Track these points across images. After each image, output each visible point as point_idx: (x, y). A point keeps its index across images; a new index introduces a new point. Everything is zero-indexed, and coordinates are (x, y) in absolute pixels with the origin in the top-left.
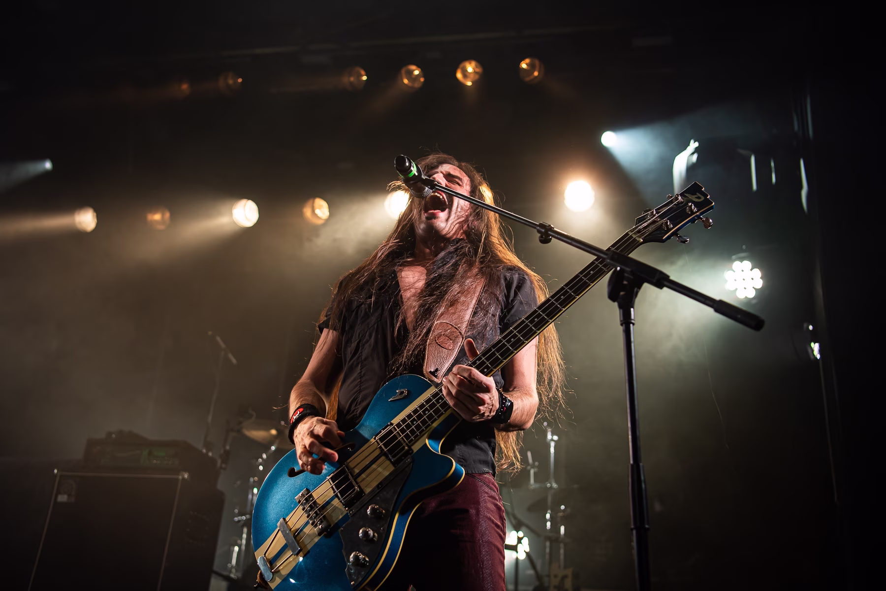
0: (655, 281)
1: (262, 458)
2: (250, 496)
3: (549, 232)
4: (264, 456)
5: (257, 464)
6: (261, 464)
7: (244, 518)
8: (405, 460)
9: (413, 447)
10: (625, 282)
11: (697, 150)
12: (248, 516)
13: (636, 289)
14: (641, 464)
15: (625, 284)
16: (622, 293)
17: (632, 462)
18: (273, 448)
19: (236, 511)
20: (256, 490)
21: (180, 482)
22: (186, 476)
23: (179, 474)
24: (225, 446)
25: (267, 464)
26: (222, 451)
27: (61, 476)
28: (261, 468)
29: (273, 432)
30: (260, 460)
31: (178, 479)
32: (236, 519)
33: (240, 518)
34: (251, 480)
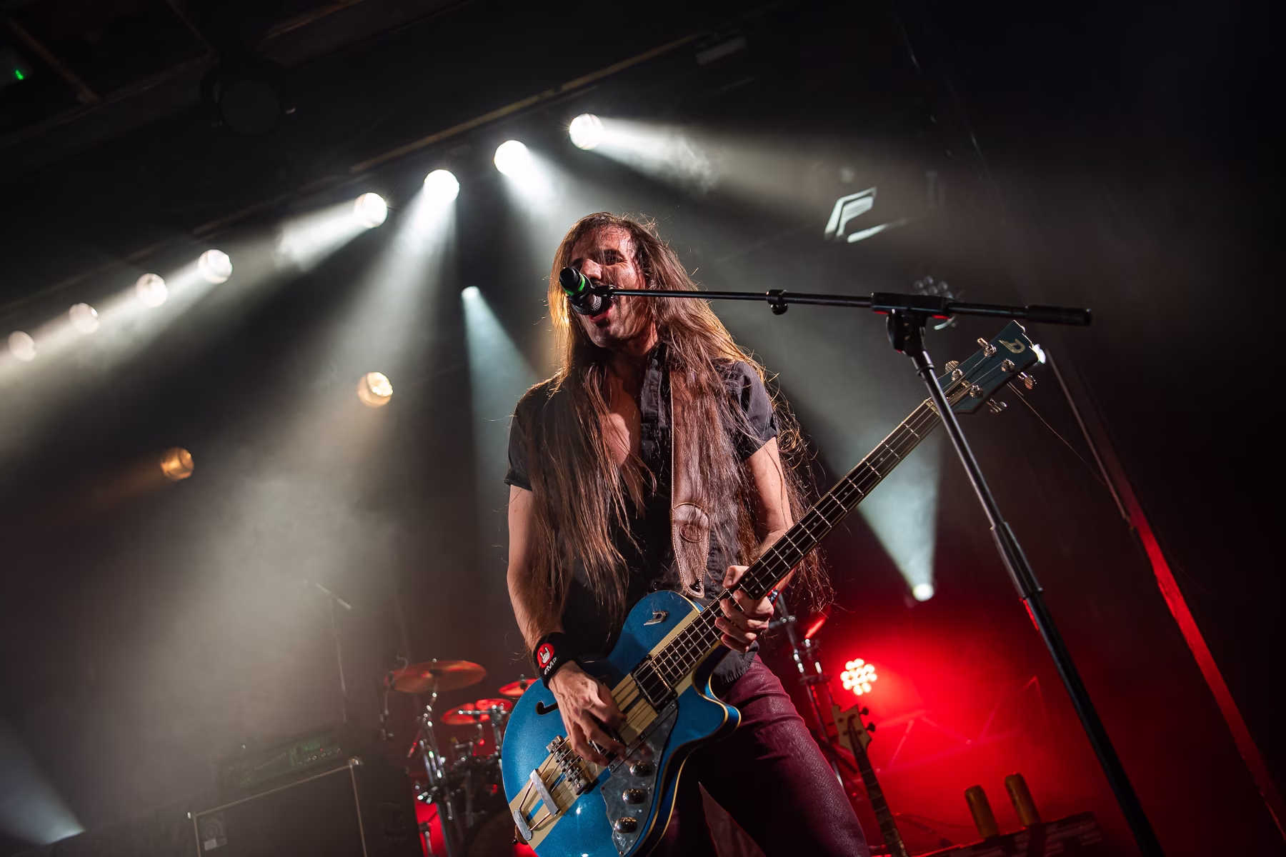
1: (426, 711)
2: (428, 764)
3: (784, 299)
4: (429, 708)
5: (425, 720)
6: (428, 719)
8: (669, 705)
9: (677, 689)
12: (434, 789)
16: (907, 338)
18: (435, 695)
19: (417, 787)
20: (431, 754)
21: (352, 772)
22: (357, 762)
23: (346, 764)
24: (382, 712)
25: (434, 717)
26: (382, 720)
27: (198, 818)
28: (430, 724)
29: (429, 675)
30: (426, 715)
31: (349, 769)
32: (420, 797)
33: (425, 794)
34: (422, 743)
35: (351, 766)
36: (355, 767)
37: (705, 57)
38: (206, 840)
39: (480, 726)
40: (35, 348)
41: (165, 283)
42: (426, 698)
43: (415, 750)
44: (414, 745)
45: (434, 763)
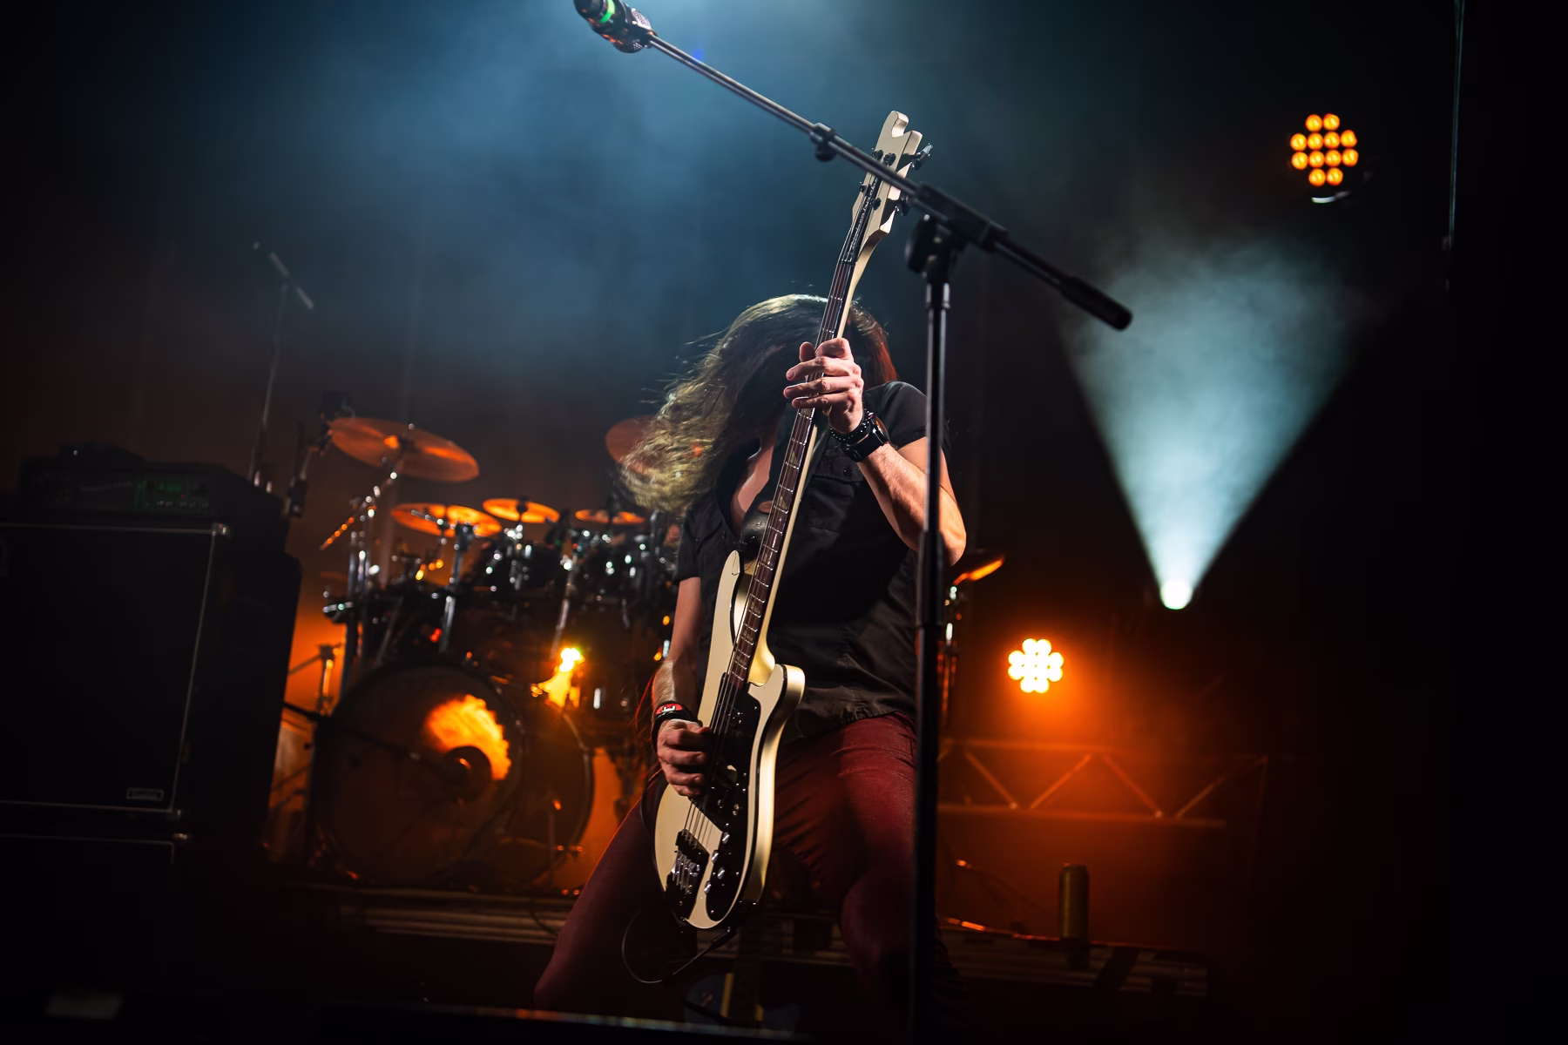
0: (981, 242)
1: (372, 494)
2: (352, 567)
3: (830, 145)
4: (377, 491)
5: (364, 506)
6: (370, 506)
7: (341, 607)
10: (938, 240)
12: (349, 605)
13: (955, 254)
15: (938, 244)
16: (932, 258)
18: (393, 475)
19: (326, 594)
20: (362, 555)
21: (213, 542)
22: (224, 531)
23: (209, 527)
24: (297, 473)
25: (379, 504)
26: (292, 484)
28: (371, 513)
29: (392, 442)
30: (369, 499)
31: (210, 536)
32: (326, 609)
33: (333, 607)
34: (353, 535)
35: (214, 533)
36: (219, 536)
39: (443, 541)
42: (380, 476)
43: (337, 540)
44: (337, 533)
45: (361, 569)
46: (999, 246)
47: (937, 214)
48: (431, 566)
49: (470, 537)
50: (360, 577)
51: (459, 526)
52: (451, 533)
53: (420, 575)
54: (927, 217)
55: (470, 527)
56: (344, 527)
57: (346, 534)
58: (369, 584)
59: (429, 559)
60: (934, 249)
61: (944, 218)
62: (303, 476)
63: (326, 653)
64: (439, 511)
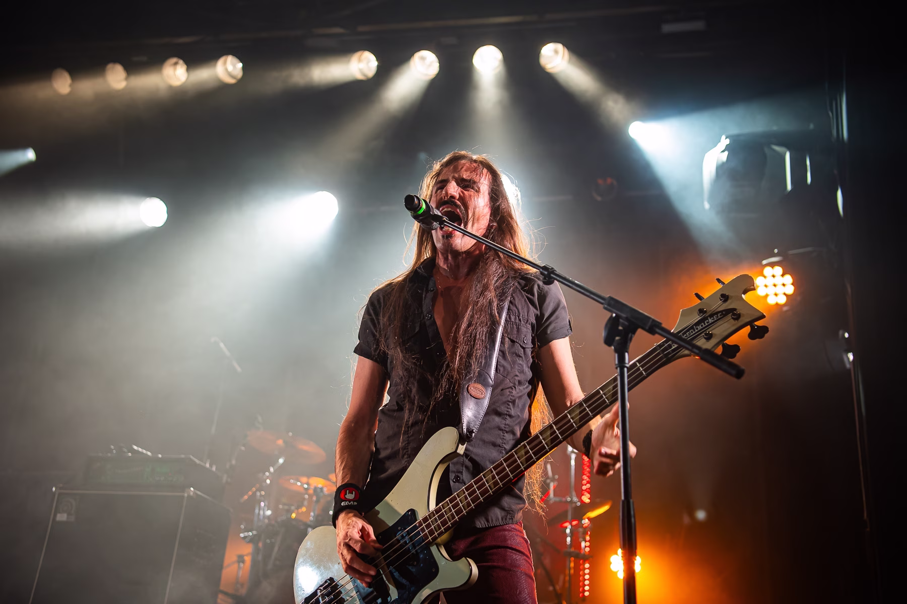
0: (647, 328)
1: (269, 471)
2: (257, 511)
3: (552, 275)
4: (272, 470)
5: (265, 478)
6: (268, 477)
7: (250, 534)
10: (620, 328)
11: (727, 148)
12: (255, 532)
13: (630, 335)
14: (631, 501)
15: (621, 330)
16: (617, 338)
17: (623, 498)
18: (281, 461)
19: (241, 527)
20: (262, 504)
21: (186, 500)
23: (183, 491)
25: (274, 477)
26: (228, 466)
27: (60, 494)
28: (268, 481)
29: (280, 442)
30: (267, 474)
31: (183, 497)
32: (242, 535)
33: (246, 534)
34: (258, 494)
35: (186, 495)
37: (667, 28)
38: (60, 513)
39: (307, 496)
40: (70, 86)
41: (188, 70)
42: (273, 461)
43: (250, 497)
44: (250, 493)
45: (261, 512)
46: (658, 330)
47: (619, 313)
48: (300, 511)
49: (321, 494)
50: (261, 517)
51: (315, 489)
52: (311, 491)
53: (294, 515)
54: (614, 315)
55: (321, 489)
56: (254, 489)
57: (254, 493)
58: (266, 521)
59: (299, 507)
60: (618, 333)
61: (624, 315)
62: (234, 462)
63: (241, 559)
64: (304, 479)
